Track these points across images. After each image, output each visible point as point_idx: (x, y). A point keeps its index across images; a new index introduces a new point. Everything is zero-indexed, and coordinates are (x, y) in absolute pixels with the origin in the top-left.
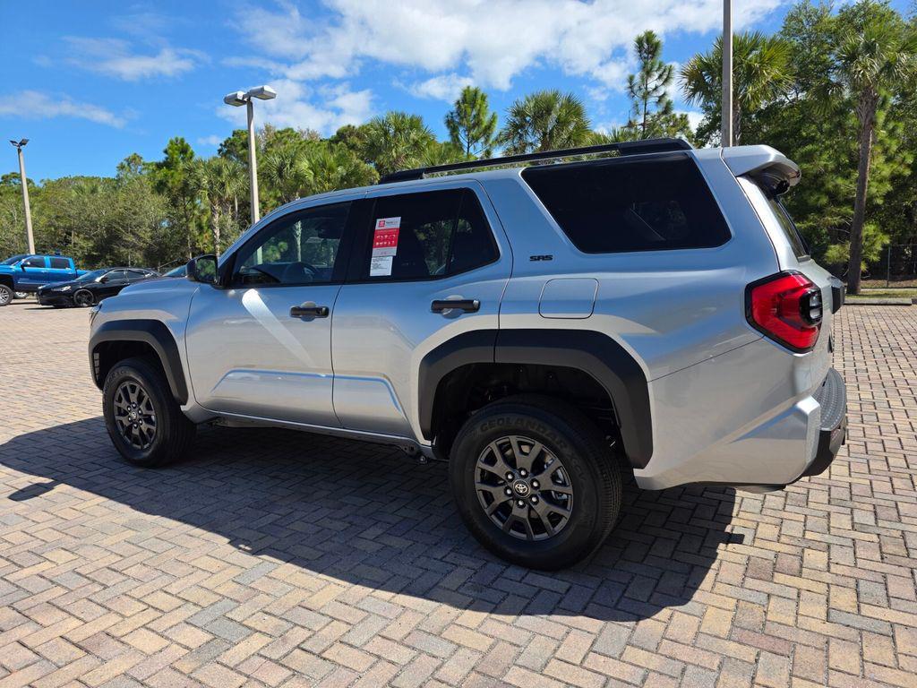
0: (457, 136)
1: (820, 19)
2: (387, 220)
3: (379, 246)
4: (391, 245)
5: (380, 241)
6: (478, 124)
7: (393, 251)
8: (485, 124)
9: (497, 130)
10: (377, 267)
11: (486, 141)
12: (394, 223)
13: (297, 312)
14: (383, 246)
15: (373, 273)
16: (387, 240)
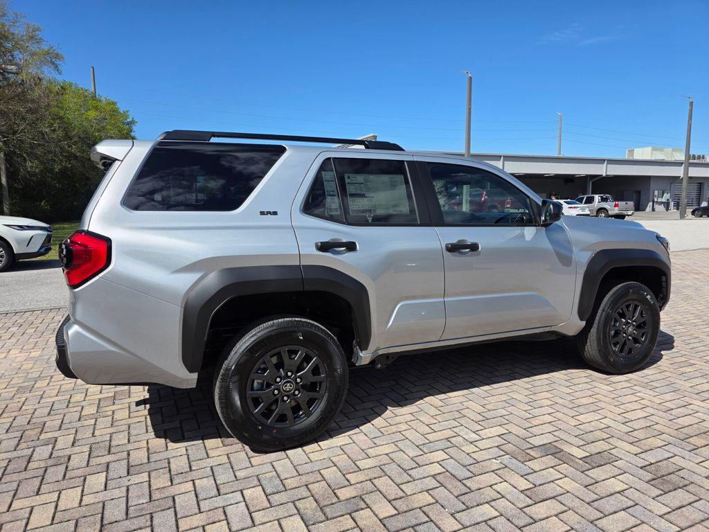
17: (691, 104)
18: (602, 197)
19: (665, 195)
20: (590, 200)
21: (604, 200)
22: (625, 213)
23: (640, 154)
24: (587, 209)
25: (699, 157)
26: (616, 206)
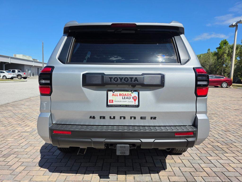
17: (43, 43)
18: (18, 70)
19: (29, 71)
20: (14, 72)
21: (19, 72)
22: (27, 76)
23: (18, 56)
24: (15, 75)
25: (36, 60)
26: (25, 74)
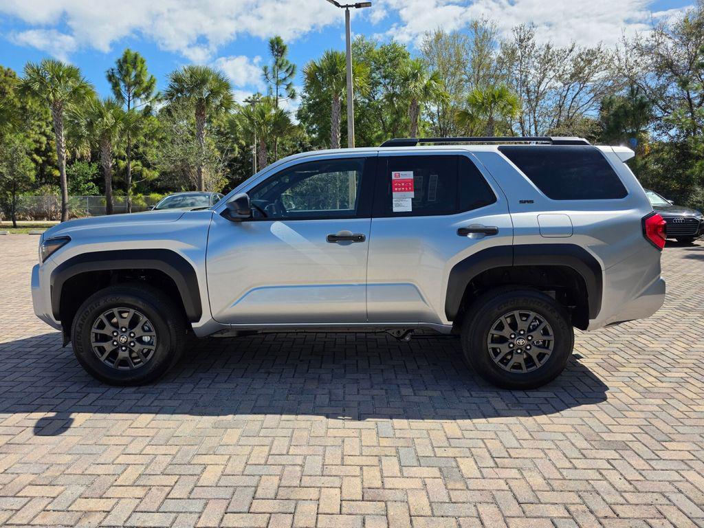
0: (119, 91)
1: (370, 50)
2: (401, 173)
3: (398, 191)
4: (408, 190)
5: (398, 187)
6: (138, 82)
7: (412, 194)
8: (145, 85)
9: (156, 90)
10: (399, 205)
11: (147, 98)
12: (409, 175)
13: (332, 239)
14: (401, 191)
15: (395, 209)
16: (404, 187)
